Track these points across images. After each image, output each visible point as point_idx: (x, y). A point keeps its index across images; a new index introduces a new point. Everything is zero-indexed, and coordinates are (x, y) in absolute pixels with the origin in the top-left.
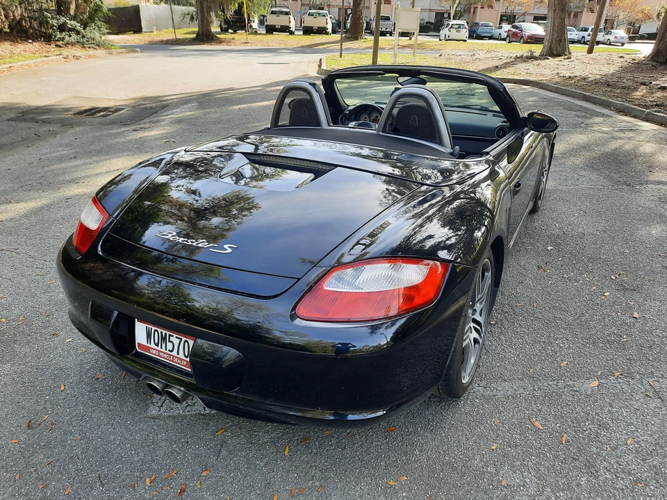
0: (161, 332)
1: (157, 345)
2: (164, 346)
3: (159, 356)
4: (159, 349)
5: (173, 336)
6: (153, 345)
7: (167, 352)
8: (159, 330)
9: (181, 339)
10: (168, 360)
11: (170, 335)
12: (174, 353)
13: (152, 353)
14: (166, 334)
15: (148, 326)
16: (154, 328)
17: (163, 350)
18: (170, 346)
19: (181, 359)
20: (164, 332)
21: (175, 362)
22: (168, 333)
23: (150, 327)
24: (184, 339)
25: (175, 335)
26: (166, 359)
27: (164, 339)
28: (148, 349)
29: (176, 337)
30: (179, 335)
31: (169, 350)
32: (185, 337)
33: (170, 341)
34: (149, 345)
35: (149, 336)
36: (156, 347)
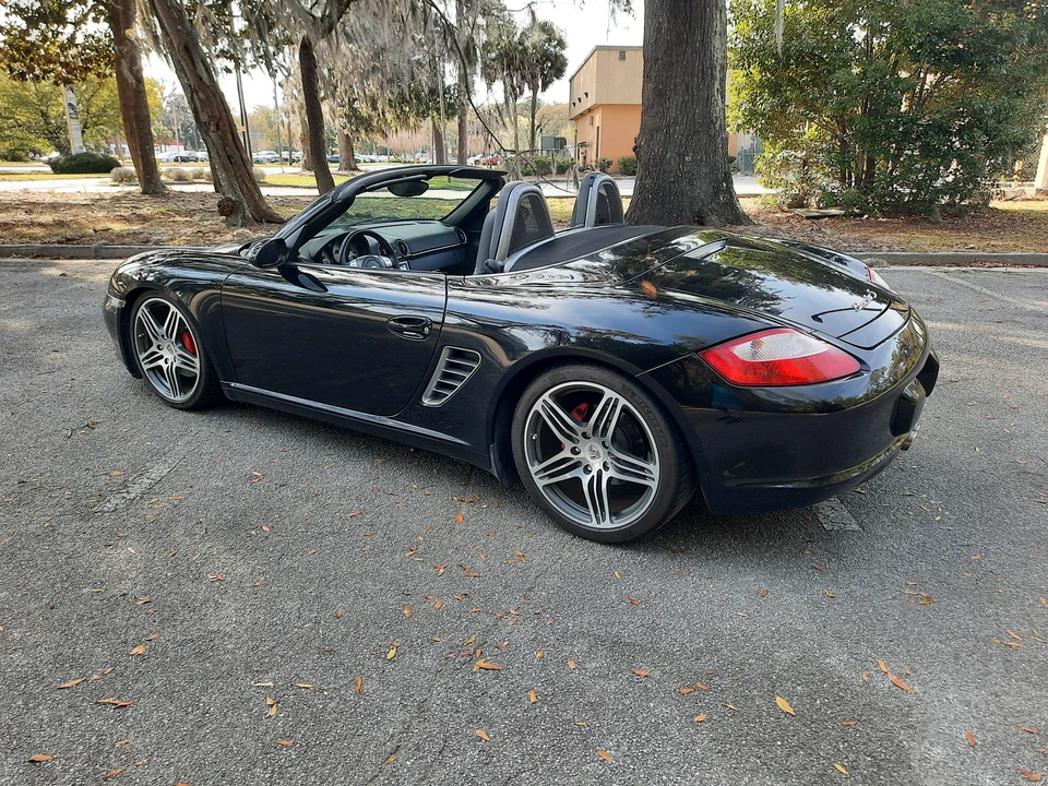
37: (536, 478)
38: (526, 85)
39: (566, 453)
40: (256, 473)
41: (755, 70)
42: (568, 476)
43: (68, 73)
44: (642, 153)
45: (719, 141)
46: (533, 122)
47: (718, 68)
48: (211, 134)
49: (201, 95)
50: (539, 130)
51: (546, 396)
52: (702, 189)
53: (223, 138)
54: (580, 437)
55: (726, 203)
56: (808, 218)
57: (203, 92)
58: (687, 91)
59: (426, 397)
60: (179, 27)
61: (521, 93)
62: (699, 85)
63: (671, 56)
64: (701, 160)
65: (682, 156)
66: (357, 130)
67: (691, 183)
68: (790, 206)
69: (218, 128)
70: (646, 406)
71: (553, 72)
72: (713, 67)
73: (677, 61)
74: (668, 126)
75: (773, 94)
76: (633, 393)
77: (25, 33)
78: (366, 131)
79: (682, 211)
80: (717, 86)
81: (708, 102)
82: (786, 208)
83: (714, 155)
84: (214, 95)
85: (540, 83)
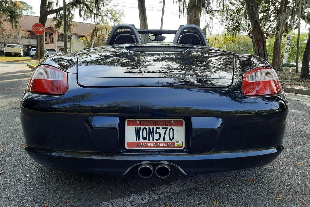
0: (149, 128)
1: (145, 139)
2: (151, 138)
3: (147, 147)
4: (147, 141)
5: (159, 128)
6: (141, 140)
7: (155, 141)
8: (147, 127)
9: (167, 129)
10: (156, 147)
11: (157, 128)
12: (161, 140)
13: (141, 147)
14: (153, 128)
15: (137, 127)
16: (142, 127)
17: (151, 140)
18: (157, 136)
19: (167, 143)
20: (151, 128)
21: (162, 147)
22: (155, 127)
23: (139, 127)
24: (169, 128)
25: (161, 127)
26: (154, 147)
27: (151, 132)
28: (137, 144)
29: (163, 128)
30: (165, 125)
31: (156, 140)
32: (171, 126)
33: (157, 133)
34: (138, 141)
35: (138, 134)
36: (145, 141)
48: (255, 46)
49: (254, 33)
53: (258, 47)
60: (251, 12)
69: (258, 44)
84: (259, 33)
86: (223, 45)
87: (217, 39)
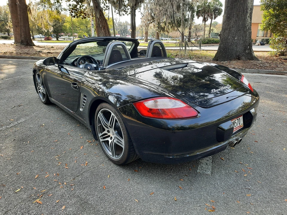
7: (235, 127)
18: (235, 124)
19: (238, 126)
21: (237, 129)
22: (235, 120)
32: (239, 117)
37: (100, 138)
38: (209, 18)
39: (106, 132)
40: (43, 125)
41: (271, 10)
42: (106, 139)
43: (85, 16)
44: (221, 37)
45: (248, 33)
46: (210, 29)
47: (249, 9)
48: (102, 30)
49: (100, 20)
50: (212, 31)
51: (100, 112)
52: (240, 49)
53: (105, 32)
54: (109, 127)
55: (248, 53)
56: (284, 59)
57: (101, 19)
58: (237, 17)
59: (81, 108)
60: (95, 2)
61: (207, 20)
62: (241, 15)
63: (232, 5)
64: (240, 39)
65: (234, 37)
66: (160, 31)
67: (236, 46)
68: (279, 55)
69: (104, 29)
70: (120, 120)
71: (218, 14)
72: (247, 9)
73: (235, 7)
74: (230, 28)
75: (277, 18)
76: (117, 114)
77: (76, 6)
78: (163, 31)
79: (232, 55)
80: (248, 15)
81: (245, 20)
82: (278, 56)
83: (245, 37)
84: (103, 20)
85: (214, 17)
86: (50, 23)
87: (43, 17)
